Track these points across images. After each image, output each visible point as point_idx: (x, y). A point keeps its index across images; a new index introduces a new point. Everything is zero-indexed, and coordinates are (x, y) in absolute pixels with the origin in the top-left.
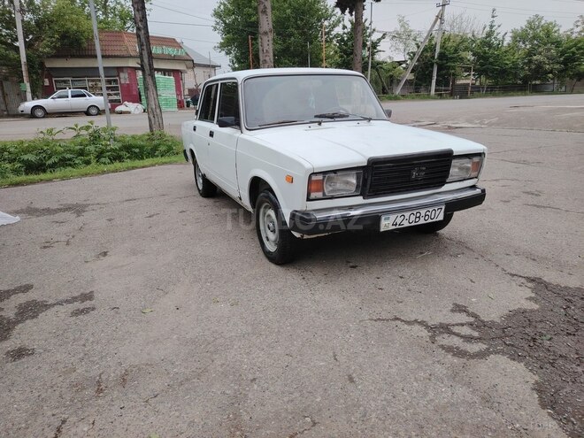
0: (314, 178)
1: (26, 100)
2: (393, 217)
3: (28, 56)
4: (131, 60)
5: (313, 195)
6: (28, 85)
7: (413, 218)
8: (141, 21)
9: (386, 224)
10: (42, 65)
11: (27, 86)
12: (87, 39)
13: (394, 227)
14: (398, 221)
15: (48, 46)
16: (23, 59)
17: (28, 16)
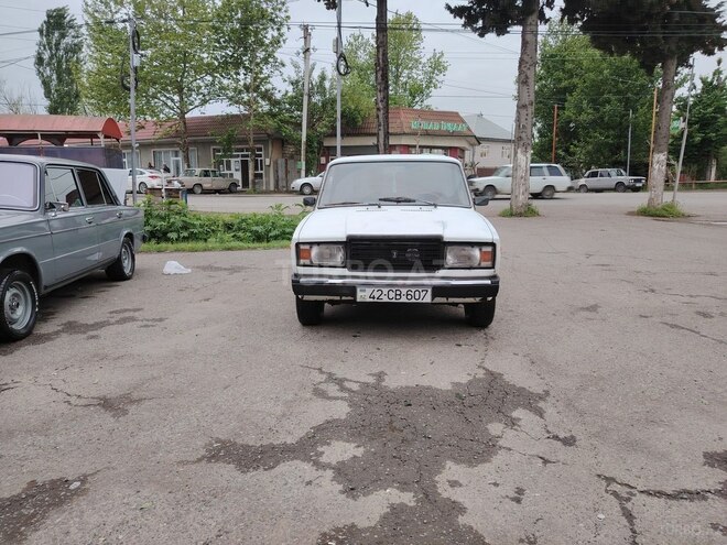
0: (302, 247)
1: (300, 177)
2: (369, 291)
3: (307, 136)
4: (404, 137)
5: (302, 262)
6: (304, 163)
7: (392, 295)
8: (382, 101)
9: (363, 296)
10: (320, 143)
11: (303, 165)
12: (364, 118)
13: (371, 300)
14: (377, 294)
15: (326, 126)
16: (304, 139)
17: (317, 99)
